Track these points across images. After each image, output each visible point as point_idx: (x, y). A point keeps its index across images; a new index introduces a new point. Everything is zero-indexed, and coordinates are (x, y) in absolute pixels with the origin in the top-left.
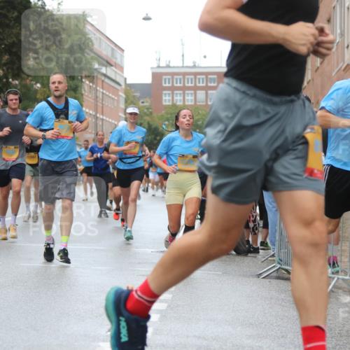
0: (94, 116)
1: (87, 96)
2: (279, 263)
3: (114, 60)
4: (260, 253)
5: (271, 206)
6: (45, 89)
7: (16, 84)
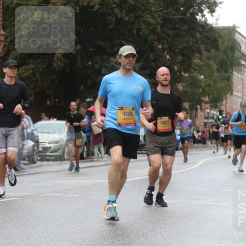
0: (241, 97)
1: (236, 84)
6: (207, 79)
7: (186, 76)
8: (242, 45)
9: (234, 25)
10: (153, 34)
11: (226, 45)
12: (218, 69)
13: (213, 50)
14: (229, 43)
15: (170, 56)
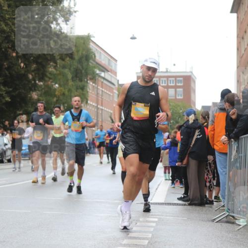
0: (96, 107)
1: (91, 93)
2: (228, 212)
3: (110, 68)
4: (214, 205)
5: (222, 171)
6: (61, 88)
7: (41, 85)
8: (97, 55)
9: (89, 34)
10: (6, 41)
11: (80, 54)
12: (72, 78)
13: (68, 59)
14: (84, 53)
15: (25, 64)
